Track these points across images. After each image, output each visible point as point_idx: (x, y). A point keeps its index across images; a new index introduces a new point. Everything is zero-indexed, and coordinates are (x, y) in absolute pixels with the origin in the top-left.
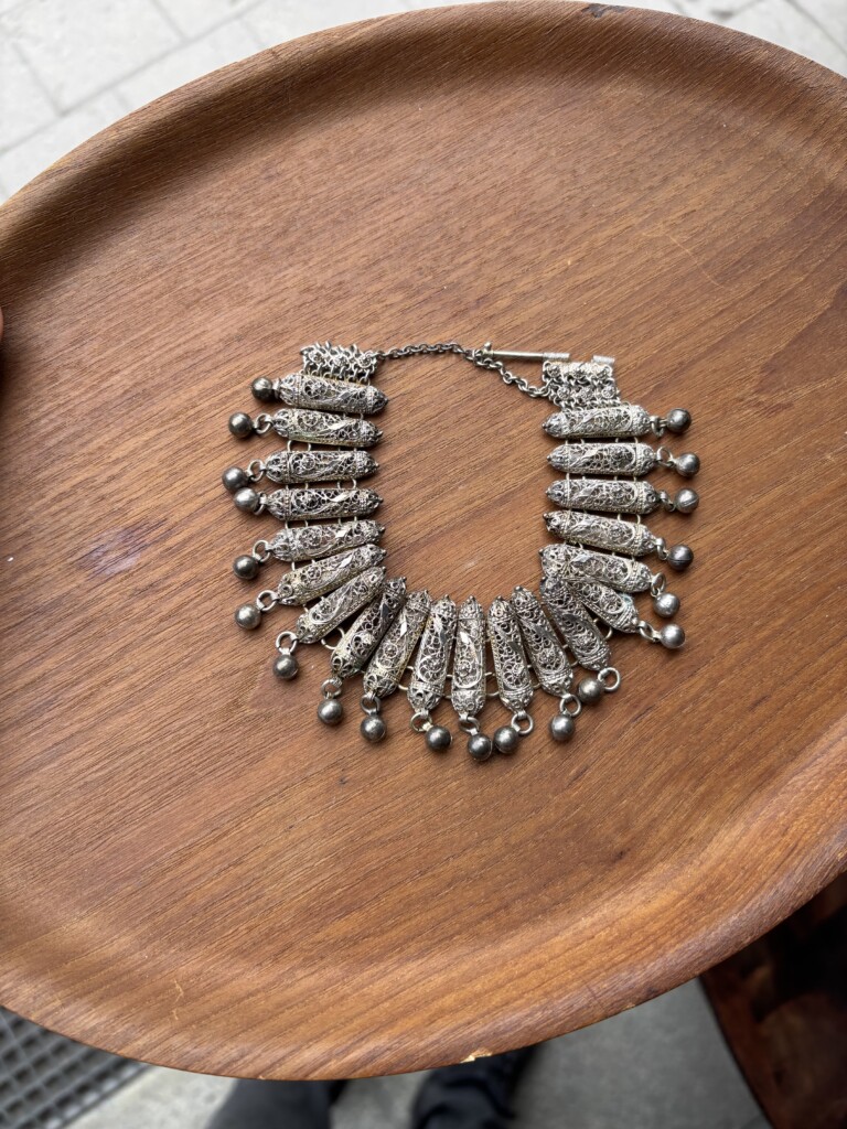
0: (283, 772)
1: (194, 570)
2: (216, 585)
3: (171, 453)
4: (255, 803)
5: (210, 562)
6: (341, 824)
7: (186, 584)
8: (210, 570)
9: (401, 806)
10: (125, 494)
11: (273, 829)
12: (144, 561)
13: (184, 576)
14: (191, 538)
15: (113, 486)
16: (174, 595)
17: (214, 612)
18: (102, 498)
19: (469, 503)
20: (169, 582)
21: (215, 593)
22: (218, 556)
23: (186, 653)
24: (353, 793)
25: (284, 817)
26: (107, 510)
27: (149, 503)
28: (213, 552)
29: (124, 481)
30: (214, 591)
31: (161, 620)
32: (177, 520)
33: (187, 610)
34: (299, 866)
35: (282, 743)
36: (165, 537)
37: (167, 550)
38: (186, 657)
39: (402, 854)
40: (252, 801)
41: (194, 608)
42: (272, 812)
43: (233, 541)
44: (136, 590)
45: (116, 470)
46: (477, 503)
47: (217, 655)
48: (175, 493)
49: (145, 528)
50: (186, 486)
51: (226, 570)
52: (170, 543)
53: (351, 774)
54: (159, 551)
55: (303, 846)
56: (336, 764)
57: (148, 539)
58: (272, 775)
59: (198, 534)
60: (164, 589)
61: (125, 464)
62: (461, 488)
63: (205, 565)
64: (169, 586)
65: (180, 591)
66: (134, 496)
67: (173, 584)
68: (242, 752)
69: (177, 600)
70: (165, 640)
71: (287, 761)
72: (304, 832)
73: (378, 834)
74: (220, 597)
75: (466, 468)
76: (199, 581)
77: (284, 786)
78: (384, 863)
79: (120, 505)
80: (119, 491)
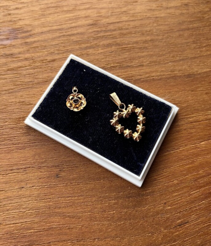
0: (31, 159)
1: (33, 55)
2: (39, 64)
3: (46, 7)
4: (11, 168)
5: (41, 54)
6: (47, 197)
7: (26, 59)
8: (39, 57)
9: (82, 201)
10: (19, 16)
11: (14, 184)
12: (13, 43)
13: (27, 55)
14: (38, 41)
15: (16, 11)
16: (19, 62)
17: (33, 75)
18: (10, 14)
19: (171, 71)
20: (20, 55)
21: (37, 67)
22: (46, 53)
23: (12, 87)
24: (60, 184)
25: (21, 181)
26: (9, 19)
27: (27, 22)
28: (44, 51)
29: (22, 11)
30: (37, 66)
31: (8, 70)
32: (36, 33)
33: (22, 70)
34: (18, 209)
35: (37, 146)
36: (27, 37)
37: (25, 43)
38: (12, 89)
39: (72, 226)
40: (10, 167)
41: (25, 70)
42: (17, 176)
43: (55, 49)
44: (5, 54)
45: (20, 6)
46: (176, 72)
47: (26, 94)
48: (40, 22)
49: (21, 31)
50: (46, 21)
51: (47, 60)
52: (28, 40)
53: (63, 174)
54: (22, 42)
55: (24, 199)
56: (58, 166)
57: (20, 36)
58: (24, 158)
59: (42, 41)
60: (16, 58)
61: (25, 5)
62: (170, 63)
63: (38, 54)
64: (19, 57)
65: (23, 61)
66: (22, 18)
67: (22, 57)
68: (16, 142)
69: (20, 64)
70: (6, 79)
71: (35, 155)
72: (28, 193)
73: (64, 210)
74: (38, 70)
75: (176, 56)
76: (33, 60)
77: (28, 166)
78: (61, 226)
79: (15, 19)
80: (18, 14)
